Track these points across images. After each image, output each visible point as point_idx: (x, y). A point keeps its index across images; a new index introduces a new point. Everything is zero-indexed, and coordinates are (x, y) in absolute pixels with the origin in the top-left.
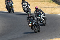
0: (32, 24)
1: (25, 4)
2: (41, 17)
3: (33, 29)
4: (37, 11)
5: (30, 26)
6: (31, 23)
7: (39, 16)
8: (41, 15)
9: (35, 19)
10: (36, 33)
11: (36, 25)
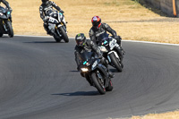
0: (90, 67)
1: (51, 12)
2: (108, 48)
3: (92, 83)
4: (97, 30)
5: (82, 74)
6: (85, 66)
7: (104, 45)
8: (109, 40)
9: (98, 54)
10: (100, 93)
11: (101, 72)
